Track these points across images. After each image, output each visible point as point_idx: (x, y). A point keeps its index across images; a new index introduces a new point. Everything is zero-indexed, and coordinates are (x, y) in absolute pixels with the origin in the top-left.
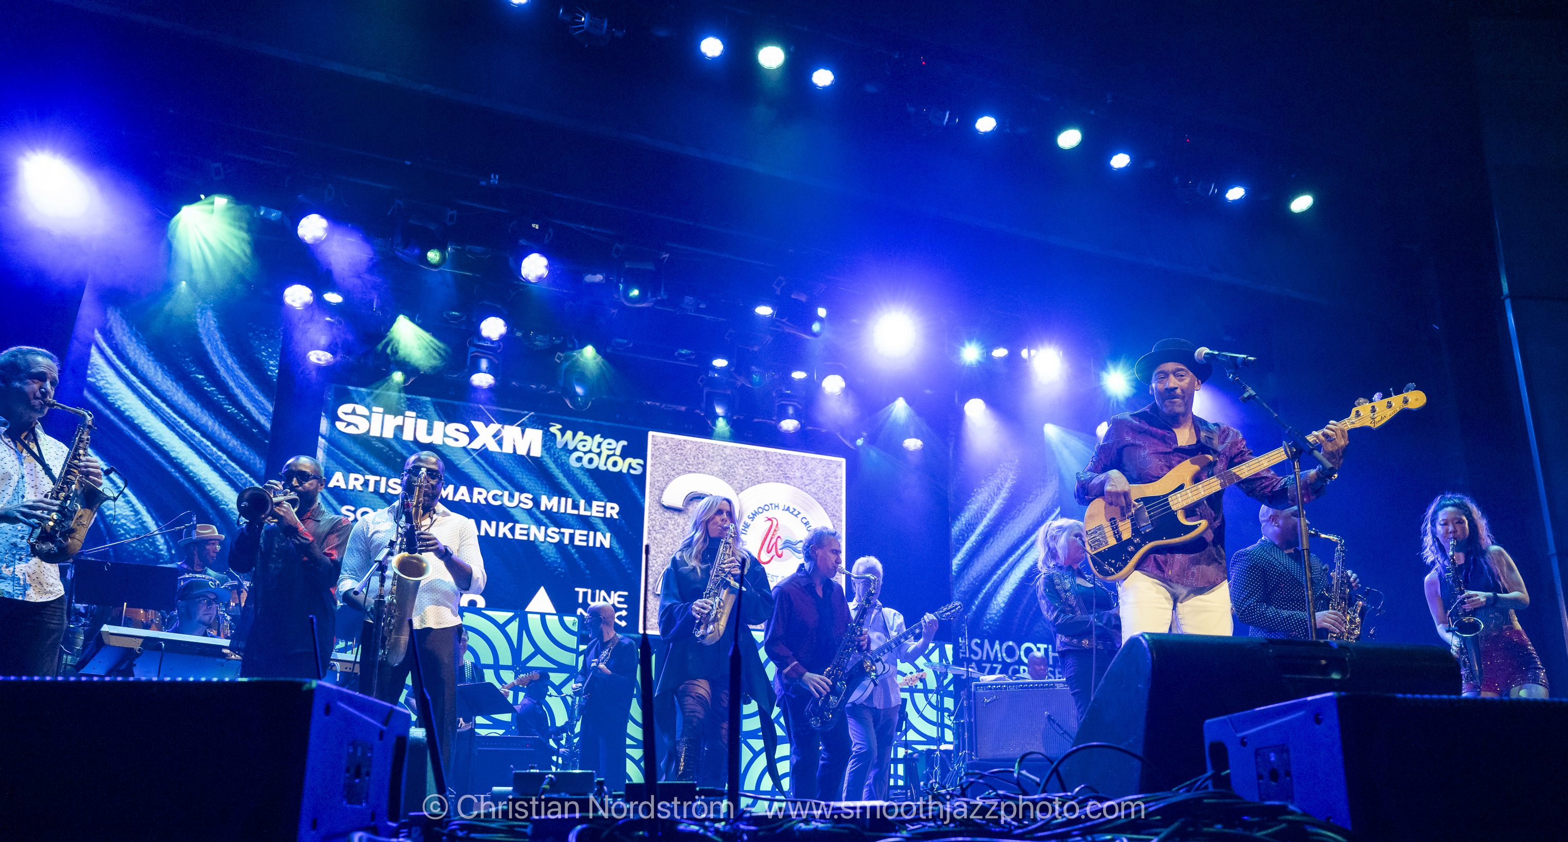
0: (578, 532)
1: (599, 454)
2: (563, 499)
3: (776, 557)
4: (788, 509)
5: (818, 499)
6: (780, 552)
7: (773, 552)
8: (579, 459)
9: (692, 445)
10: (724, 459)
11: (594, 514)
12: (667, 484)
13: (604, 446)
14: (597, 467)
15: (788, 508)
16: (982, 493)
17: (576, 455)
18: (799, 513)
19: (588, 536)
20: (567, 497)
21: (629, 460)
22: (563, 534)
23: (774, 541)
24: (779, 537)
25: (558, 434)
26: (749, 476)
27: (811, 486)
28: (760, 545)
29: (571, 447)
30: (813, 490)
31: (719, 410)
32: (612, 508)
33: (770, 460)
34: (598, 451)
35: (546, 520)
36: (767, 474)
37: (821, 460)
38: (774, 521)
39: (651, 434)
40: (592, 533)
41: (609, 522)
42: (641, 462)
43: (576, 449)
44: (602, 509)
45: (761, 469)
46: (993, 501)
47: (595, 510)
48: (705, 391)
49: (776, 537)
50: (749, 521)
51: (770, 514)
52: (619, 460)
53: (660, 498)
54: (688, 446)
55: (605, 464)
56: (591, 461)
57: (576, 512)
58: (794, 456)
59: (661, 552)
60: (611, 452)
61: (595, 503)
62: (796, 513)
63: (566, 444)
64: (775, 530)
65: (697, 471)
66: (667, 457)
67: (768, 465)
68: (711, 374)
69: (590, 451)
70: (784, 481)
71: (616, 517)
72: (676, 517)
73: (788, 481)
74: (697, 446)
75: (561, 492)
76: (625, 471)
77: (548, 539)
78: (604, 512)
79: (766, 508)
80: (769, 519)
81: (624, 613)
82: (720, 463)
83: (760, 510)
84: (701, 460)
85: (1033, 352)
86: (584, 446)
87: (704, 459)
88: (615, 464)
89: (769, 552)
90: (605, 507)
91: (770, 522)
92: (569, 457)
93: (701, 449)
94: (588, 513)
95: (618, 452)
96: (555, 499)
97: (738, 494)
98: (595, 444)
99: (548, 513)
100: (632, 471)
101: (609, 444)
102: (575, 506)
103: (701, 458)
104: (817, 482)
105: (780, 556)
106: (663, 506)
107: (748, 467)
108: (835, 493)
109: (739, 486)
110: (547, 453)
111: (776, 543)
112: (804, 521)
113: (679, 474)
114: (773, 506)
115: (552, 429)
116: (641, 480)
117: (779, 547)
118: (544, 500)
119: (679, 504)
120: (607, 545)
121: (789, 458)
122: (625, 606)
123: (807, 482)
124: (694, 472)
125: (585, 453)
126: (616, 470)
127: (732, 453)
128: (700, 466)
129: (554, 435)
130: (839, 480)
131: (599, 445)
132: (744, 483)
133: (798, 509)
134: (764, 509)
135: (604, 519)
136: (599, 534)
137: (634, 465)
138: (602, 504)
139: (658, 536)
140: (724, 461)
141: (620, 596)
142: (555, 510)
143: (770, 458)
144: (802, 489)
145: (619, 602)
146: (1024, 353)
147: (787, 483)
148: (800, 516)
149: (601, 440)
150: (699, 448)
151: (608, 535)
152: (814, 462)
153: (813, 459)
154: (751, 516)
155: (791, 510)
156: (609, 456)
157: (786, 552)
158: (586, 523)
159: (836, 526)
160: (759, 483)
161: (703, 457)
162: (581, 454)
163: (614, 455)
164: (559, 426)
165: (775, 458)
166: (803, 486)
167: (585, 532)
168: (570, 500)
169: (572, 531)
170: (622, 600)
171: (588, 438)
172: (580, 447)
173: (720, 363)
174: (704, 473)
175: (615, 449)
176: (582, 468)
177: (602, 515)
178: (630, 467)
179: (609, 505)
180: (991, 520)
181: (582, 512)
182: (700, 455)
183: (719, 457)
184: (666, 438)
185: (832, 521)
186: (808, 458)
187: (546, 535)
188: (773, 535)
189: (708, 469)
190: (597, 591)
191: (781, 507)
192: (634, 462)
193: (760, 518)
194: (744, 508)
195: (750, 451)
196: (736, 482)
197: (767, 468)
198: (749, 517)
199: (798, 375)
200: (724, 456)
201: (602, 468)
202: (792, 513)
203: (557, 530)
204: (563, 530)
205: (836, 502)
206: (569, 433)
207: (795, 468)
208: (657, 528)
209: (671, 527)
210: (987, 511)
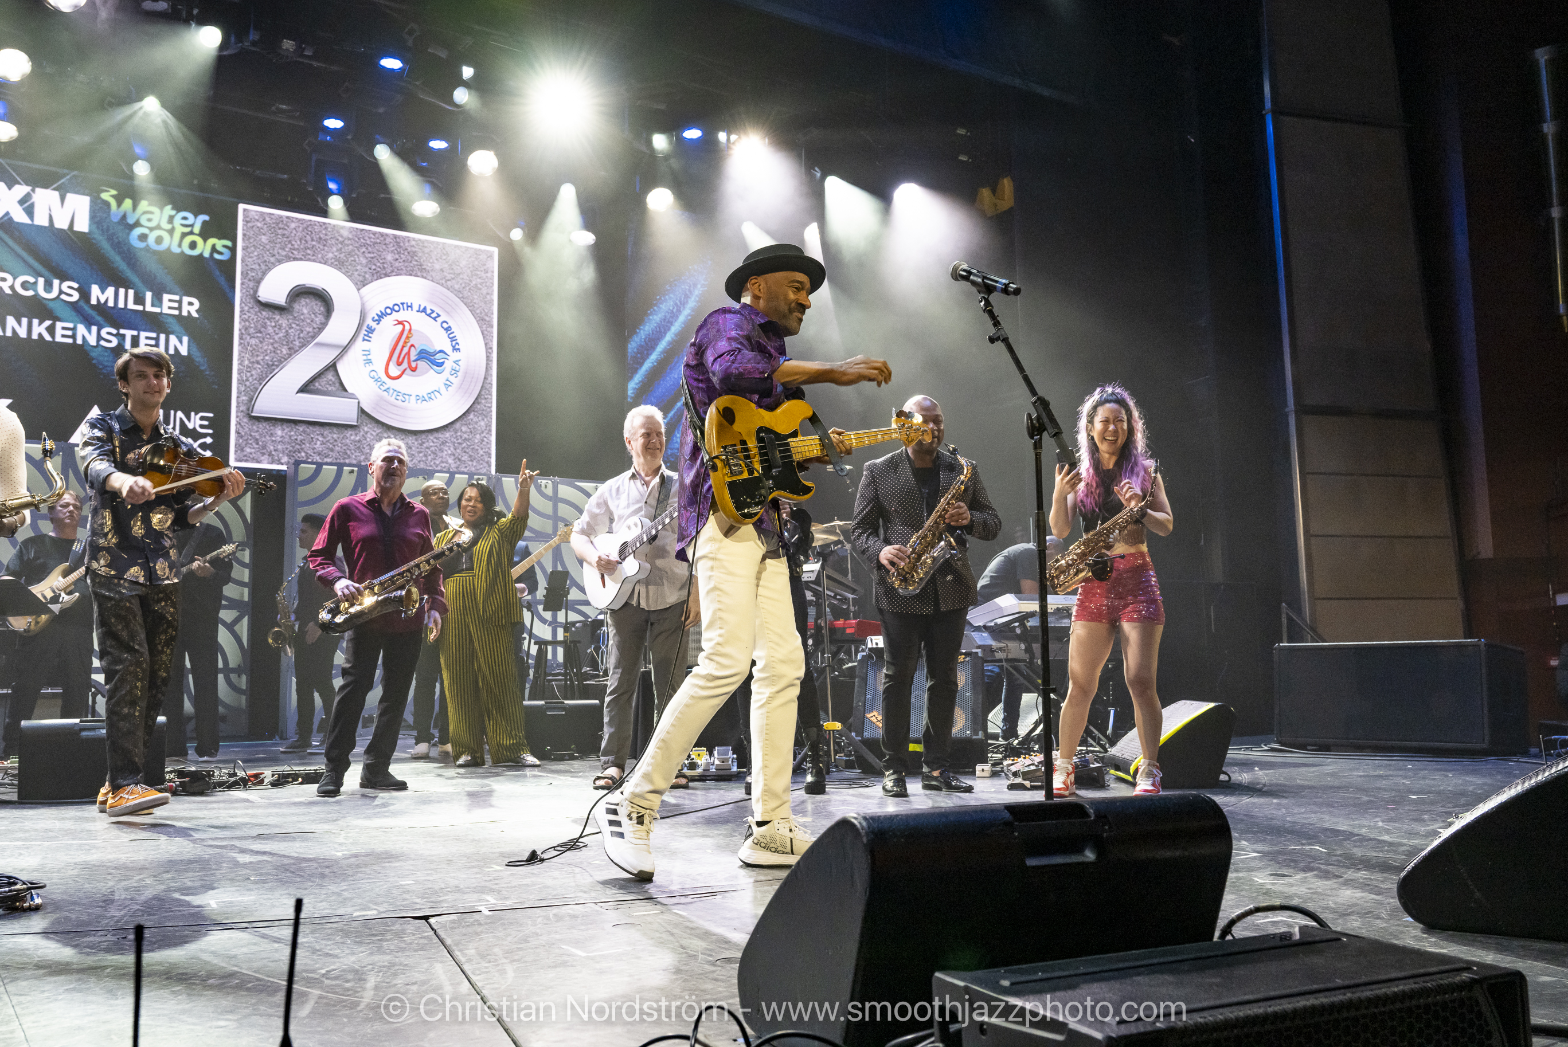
0: (143, 335)
1: (171, 232)
2: (122, 291)
3: (408, 370)
4: (424, 310)
5: (462, 299)
6: (414, 365)
7: (405, 365)
8: (143, 237)
9: (297, 224)
10: (342, 243)
11: (166, 311)
12: (264, 274)
13: (178, 220)
14: (169, 249)
15: (425, 308)
16: (666, 300)
17: (138, 231)
18: (439, 316)
19: (157, 339)
20: (127, 288)
21: (212, 241)
22: (123, 336)
23: (406, 350)
24: (412, 345)
25: (113, 203)
26: (374, 267)
27: (454, 281)
28: (387, 355)
29: (131, 221)
30: (457, 287)
31: (332, 186)
32: (191, 304)
33: (400, 247)
34: (169, 227)
35: (99, 318)
36: (397, 264)
37: (467, 249)
38: (407, 327)
39: (241, 207)
40: (163, 337)
41: (186, 323)
42: (229, 243)
43: (137, 224)
44: (176, 305)
45: (390, 257)
46: (679, 311)
47: (168, 305)
48: (314, 158)
49: (409, 345)
50: (374, 325)
51: (402, 316)
52: (199, 240)
53: (256, 292)
54: (293, 225)
55: (180, 245)
56: (159, 240)
57: (140, 308)
58: (432, 243)
59: (258, 363)
60: (188, 230)
61: (166, 297)
62: (434, 315)
63: (124, 217)
64: (407, 337)
65: (305, 258)
66: (264, 239)
67: (399, 253)
68: (321, 137)
69: (158, 227)
70: (419, 274)
71: (195, 315)
72: (278, 317)
73: (425, 275)
74: (305, 225)
75: (119, 281)
76: (206, 254)
77: (103, 343)
78: (180, 308)
79: (396, 308)
80: (400, 323)
81: (209, 440)
82: (335, 249)
83: (389, 311)
84: (310, 243)
85: (733, 137)
86: (149, 220)
87: (314, 243)
88: (193, 245)
89: (399, 364)
90: (180, 302)
91: (400, 327)
92: (128, 234)
93: (310, 229)
94: (157, 310)
95: (197, 229)
96: (110, 291)
97: (359, 290)
98: (165, 218)
99: (101, 308)
100: (217, 256)
101: (185, 218)
102: (139, 300)
103: (309, 242)
104: (461, 276)
105: (414, 370)
106: (259, 302)
107: (372, 255)
108: (484, 291)
109: (361, 278)
110: (98, 228)
111: (408, 353)
112: (445, 325)
113: (280, 262)
114: (405, 306)
115: (105, 196)
116: (228, 268)
117: (413, 358)
118: (95, 290)
119: (281, 299)
120: (184, 351)
121: (426, 244)
122: (210, 431)
123: (449, 277)
124: (301, 259)
125: (151, 229)
126: (195, 253)
127: (350, 236)
128: (309, 252)
129: (107, 204)
130: (489, 275)
131: (171, 219)
132: (367, 276)
133: (437, 310)
134: (393, 310)
135: (179, 318)
136: (173, 339)
137: (219, 248)
138: (177, 298)
139: (253, 341)
140: (340, 246)
141: (202, 418)
142: (111, 304)
143: (402, 244)
144: (442, 285)
145: (202, 426)
146: (722, 136)
147: (423, 277)
148: (440, 320)
149: (173, 212)
150: (308, 227)
151: (185, 339)
152: (458, 251)
153: (456, 247)
154: (376, 318)
155: (429, 312)
156: (184, 235)
157: (422, 365)
158: (156, 323)
159: (486, 332)
160: (386, 275)
161: (313, 240)
162: (145, 231)
163: (191, 233)
164: (114, 192)
165: (407, 244)
166: (443, 282)
167: (154, 335)
168: (131, 292)
169: (135, 333)
170: (206, 423)
171: (156, 210)
172: (143, 221)
173: (333, 123)
174: (314, 261)
175: (192, 226)
176: (148, 249)
177: (176, 312)
178: (214, 249)
179: (186, 299)
180: (676, 335)
181: (149, 308)
182: (308, 238)
183: (333, 241)
184: (262, 214)
185: (480, 327)
186: (450, 245)
187: (99, 338)
188: (405, 342)
189: (320, 256)
190: (172, 412)
191: (416, 307)
192: (220, 244)
193: (388, 321)
194: (368, 306)
195: (374, 233)
196: (356, 273)
197: (397, 256)
198: (374, 320)
199: (437, 144)
200: (340, 239)
201: (176, 250)
202: (429, 315)
203: (114, 331)
204: (122, 331)
205: (485, 303)
206: (128, 203)
207: (434, 258)
208: (252, 331)
209: (270, 330)
210: (672, 324)
